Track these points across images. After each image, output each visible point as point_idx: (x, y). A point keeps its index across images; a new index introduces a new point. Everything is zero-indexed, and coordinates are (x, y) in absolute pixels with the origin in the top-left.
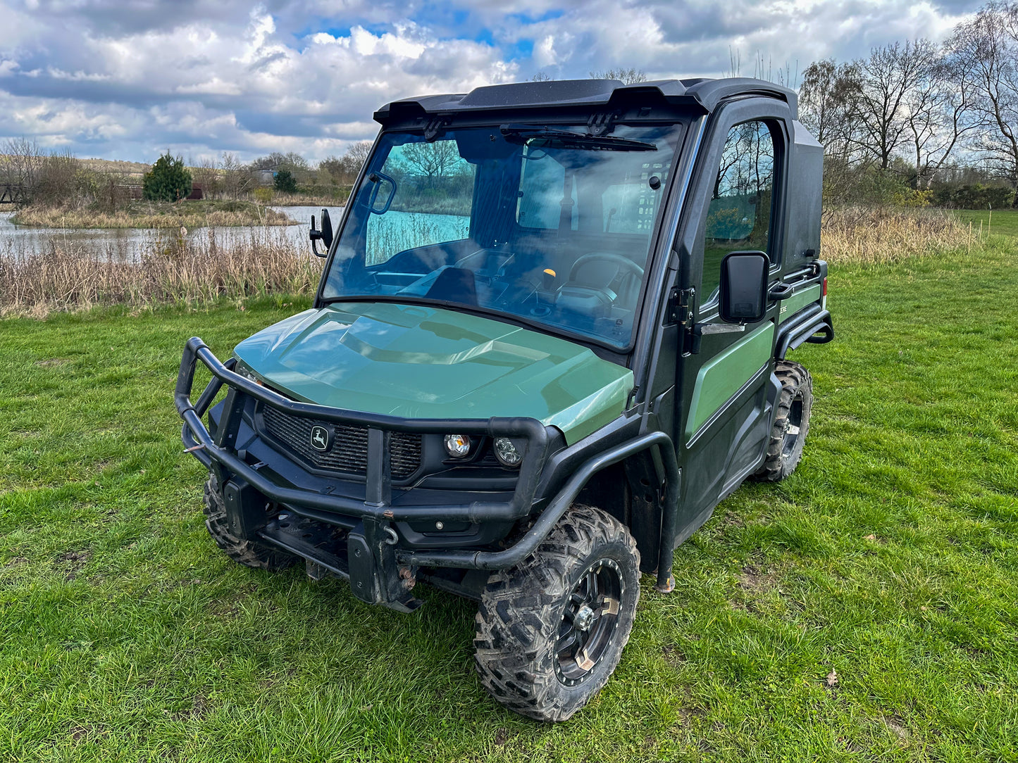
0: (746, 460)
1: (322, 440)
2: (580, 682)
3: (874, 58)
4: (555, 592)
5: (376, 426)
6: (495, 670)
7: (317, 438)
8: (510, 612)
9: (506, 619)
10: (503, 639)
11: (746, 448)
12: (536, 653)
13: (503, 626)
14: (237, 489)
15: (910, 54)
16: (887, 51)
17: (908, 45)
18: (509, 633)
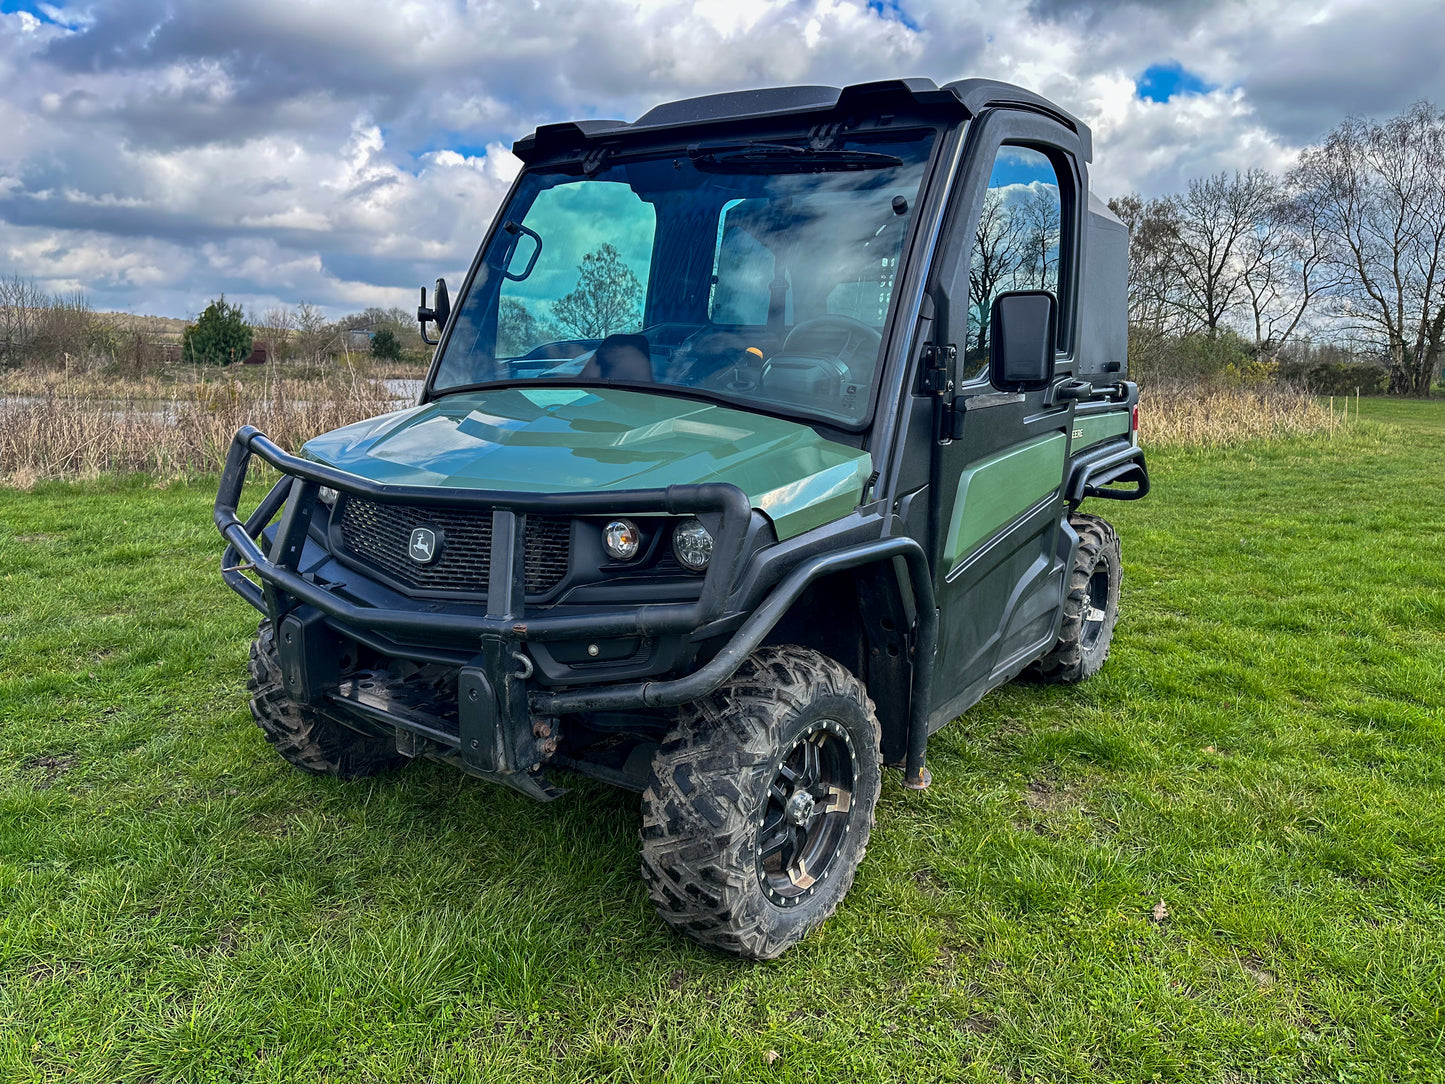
0: (1030, 635)
1: (425, 548)
2: (795, 905)
3: (1194, 193)
4: (758, 749)
5: (502, 506)
6: (671, 868)
7: (420, 546)
8: (693, 779)
9: (688, 790)
10: (682, 819)
11: (1031, 616)
12: (730, 836)
13: (683, 799)
14: (298, 625)
15: (1241, 188)
16: (1211, 184)
17: (1238, 177)
18: (692, 809)
